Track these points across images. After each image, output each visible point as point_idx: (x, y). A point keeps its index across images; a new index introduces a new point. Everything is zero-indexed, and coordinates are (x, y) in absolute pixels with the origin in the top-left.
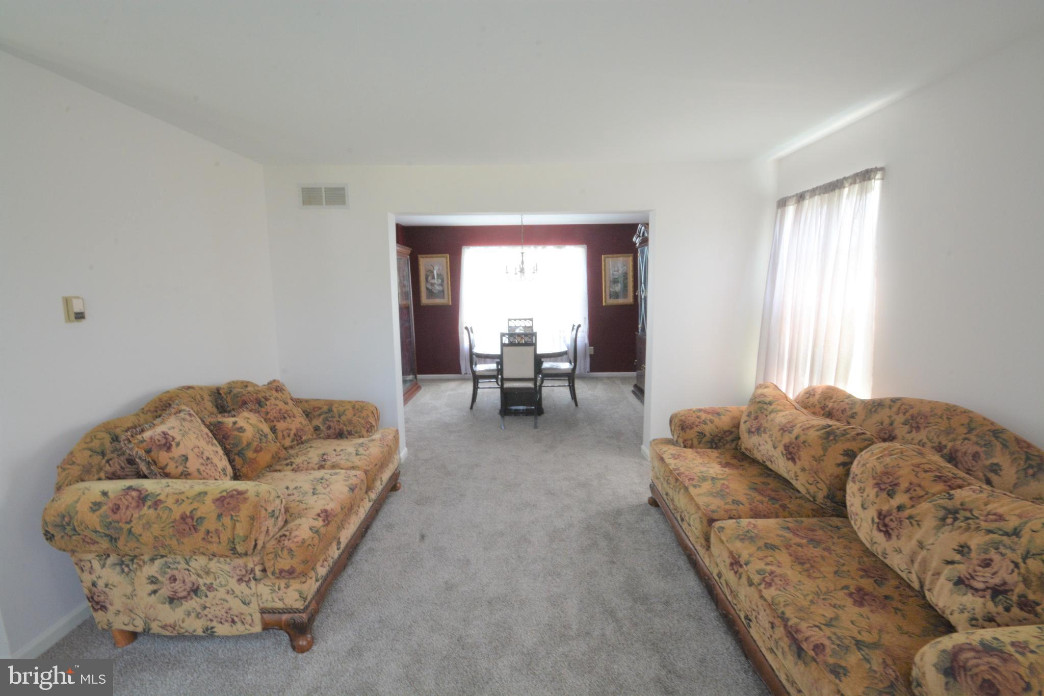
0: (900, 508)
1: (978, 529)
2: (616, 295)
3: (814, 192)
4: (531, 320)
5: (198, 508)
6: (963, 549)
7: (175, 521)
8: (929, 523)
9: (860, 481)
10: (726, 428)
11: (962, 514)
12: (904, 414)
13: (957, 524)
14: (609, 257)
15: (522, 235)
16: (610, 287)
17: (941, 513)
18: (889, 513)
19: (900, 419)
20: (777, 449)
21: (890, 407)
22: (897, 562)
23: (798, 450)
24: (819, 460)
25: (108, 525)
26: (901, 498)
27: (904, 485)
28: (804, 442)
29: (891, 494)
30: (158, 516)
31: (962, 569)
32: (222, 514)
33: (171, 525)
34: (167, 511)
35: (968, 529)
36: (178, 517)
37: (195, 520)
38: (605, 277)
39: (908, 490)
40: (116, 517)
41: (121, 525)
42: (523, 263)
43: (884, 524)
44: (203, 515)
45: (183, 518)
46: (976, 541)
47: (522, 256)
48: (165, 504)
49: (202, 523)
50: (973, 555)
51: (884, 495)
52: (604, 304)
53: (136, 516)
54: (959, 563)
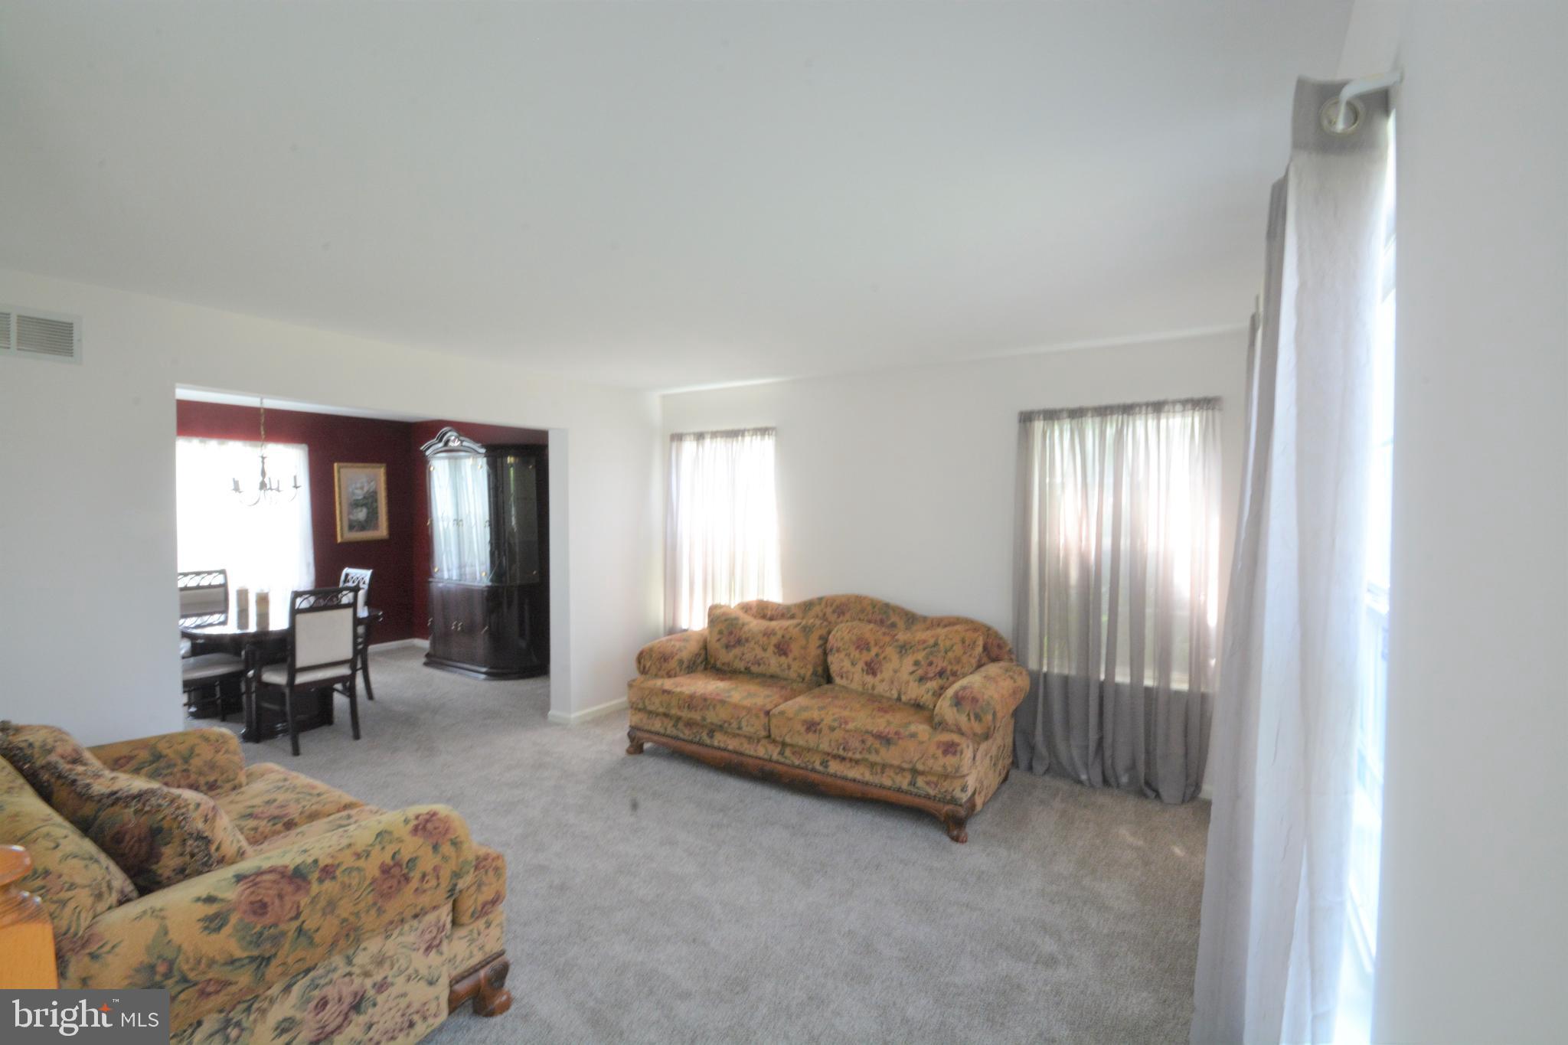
0: (877, 655)
1: (918, 650)
2: (362, 526)
3: (714, 435)
4: (223, 572)
5: (399, 850)
6: (917, 663)
7: (374, 881)
8: (895, 657)
9: (844, 649)
10: (696, 652)
11: (908, 647)
12: (831, 606)
13: (908, 651)
14: (346, 467)
15: (262, 428)
16: (349, 513)
17: (898, 650)
18: (872, 661)
19: (829, 610)
20: (769, 650)
21: (820, 604)
22: (881, 689)
23: (788, 646)
24: (805, 648)
25: (258, 940)
26: (874, 651)
27: (872, 643)
28: (791, 638)
29: (868, 650)
30: (345, 887)
31: (920, 672)
32: (437, 844)
33: (369, 890)
34: (354, 874)
35: (913, 653)
36: (377, 873)
37: (404, 866)
38: (340, 497)
39: (876, 644)
40: (268, 919)
41: (283, 927)
42: (263, 473)
43: (871, 669)
44: (415, 855)
45: (385, 870)
46: (920, 656)
47: (263, 463)
48: (343, 867)
49: (415, 866)
50: (923, 663)
51: (865, 652)
52: (339, 540)
53: (304, 901)
54: (917, 670)
